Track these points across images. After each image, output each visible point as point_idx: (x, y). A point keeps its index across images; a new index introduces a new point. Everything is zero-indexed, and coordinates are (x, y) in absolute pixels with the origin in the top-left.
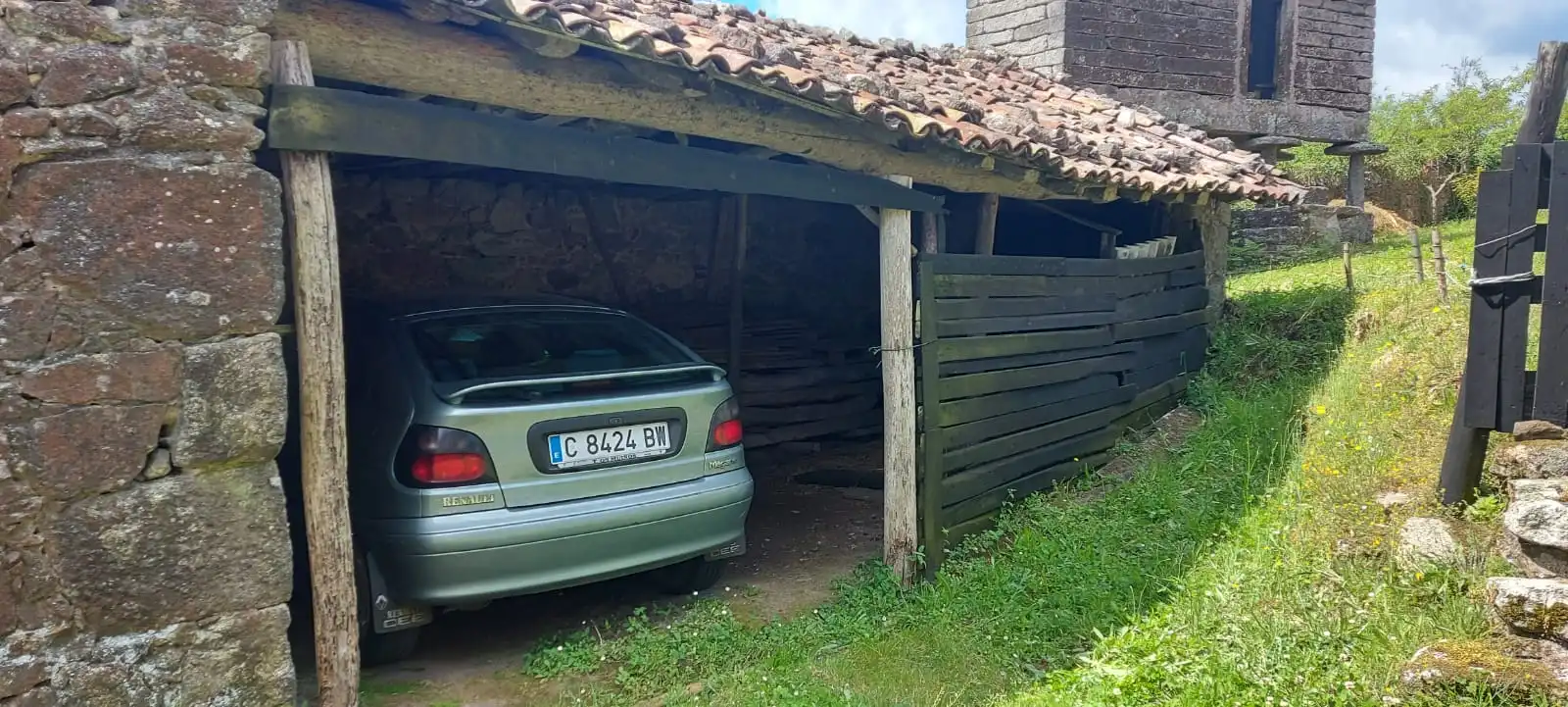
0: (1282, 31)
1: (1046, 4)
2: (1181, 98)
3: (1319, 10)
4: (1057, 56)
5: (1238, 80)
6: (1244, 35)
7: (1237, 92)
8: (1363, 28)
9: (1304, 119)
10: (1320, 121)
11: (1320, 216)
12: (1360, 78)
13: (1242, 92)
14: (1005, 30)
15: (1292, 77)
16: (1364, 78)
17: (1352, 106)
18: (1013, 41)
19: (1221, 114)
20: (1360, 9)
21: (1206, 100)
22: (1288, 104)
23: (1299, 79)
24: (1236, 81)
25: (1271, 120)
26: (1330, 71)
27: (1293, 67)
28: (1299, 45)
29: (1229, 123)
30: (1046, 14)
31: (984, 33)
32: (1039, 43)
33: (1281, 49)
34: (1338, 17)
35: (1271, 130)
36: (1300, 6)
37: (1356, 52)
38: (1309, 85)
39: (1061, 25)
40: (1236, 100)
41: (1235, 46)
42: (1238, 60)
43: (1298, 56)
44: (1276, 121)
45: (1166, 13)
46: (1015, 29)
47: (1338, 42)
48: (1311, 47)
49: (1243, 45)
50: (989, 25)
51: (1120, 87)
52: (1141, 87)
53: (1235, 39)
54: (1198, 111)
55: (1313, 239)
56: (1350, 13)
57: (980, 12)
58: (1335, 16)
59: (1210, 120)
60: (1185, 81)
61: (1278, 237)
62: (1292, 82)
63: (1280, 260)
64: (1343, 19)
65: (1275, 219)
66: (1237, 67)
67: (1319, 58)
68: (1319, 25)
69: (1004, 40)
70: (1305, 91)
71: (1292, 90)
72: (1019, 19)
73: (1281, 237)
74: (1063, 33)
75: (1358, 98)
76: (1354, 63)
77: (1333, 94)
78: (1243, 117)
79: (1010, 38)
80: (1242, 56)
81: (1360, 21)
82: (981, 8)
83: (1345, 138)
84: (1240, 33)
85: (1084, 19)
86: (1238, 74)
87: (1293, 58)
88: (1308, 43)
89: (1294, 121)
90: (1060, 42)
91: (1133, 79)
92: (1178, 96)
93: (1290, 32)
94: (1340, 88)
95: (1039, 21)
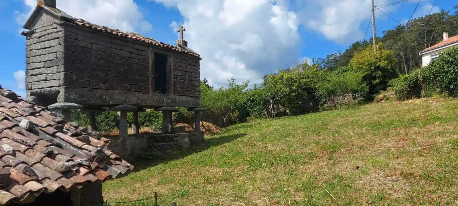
0: (167, 70)
1: (56, 52)
2: (126, 93)
3: (181, 63)
4: (62, 75)
5: (151, 87)
6: (152, 70)
7: (151, 91)
8: (196, 70)
9: (178, 100)
10: (184, 101)
11: (182, 137)
12: (196, 86)
13: (152, 91)
14: (41, 62)
15: (172, 85)
16: (197, 86)
17: (194, 95)
18: (44, 67)
19: (144, 99)
20: (195, 64)
21: (137, 94)
22: (172, 96)
23: (175, 86)
24: (150, 87)
25: (165, 101)
26: (186, 84)
27: (172, 82)
28: (174, 74)
29: (148, 103)
30: (57, 56)
31: (33, 62)
32: (54, 69)
33: (167, 76)
34: (187, 66)
35: (165, 104)
36: (173, 61)
37: (194, 77)
38: (179, 89)
39: (62, 62)
40: (151, 94)
41: (149, 74)
42: (150, 79)
43: (174, 78)
44: (167, 101)
45: (117, 60)
46: (45, 62)
47: (188, 74)
48: (178, 75)
49: (152, 74)
50: (35, 59)
51: (96, 89)
52: (106, 89)
53: (149, 72)
54: (134, 98)
55: (179, 147)
56: (191, 65)
57: (31, 53)
58: (186, 66)
59: (139, 101)
60: (128, 86)
61: (166, 147)
62: (172, 88)
63: (166, 158)
64: (189, 66)
65: (166, 139)
66: (150, 82)
67: (181, 80)
68: (181, 68)
69: (40, 66)
70: (177, 90)
71: (172, 91)
72: (46, 58)
73: (167, 147)
74: (63, 66)
75: (196, 93)
76: (194, 81)
77: (187, 92)
78: (154, 100)
79: (42, 66)
80: (152, 78)
81: (195, 68)
82: (31, 52)
83: (192, 106)
84: (150, 70)
85: (75, 60)
86: (150, 84)
87: (172, 79)
88: (177, 74)
89: (174, 101)
90: (62, 69)
91: (102, 86)
92: (125, 93)
93: (170, 71)
94: (190, 89)
95: (54, 60)
